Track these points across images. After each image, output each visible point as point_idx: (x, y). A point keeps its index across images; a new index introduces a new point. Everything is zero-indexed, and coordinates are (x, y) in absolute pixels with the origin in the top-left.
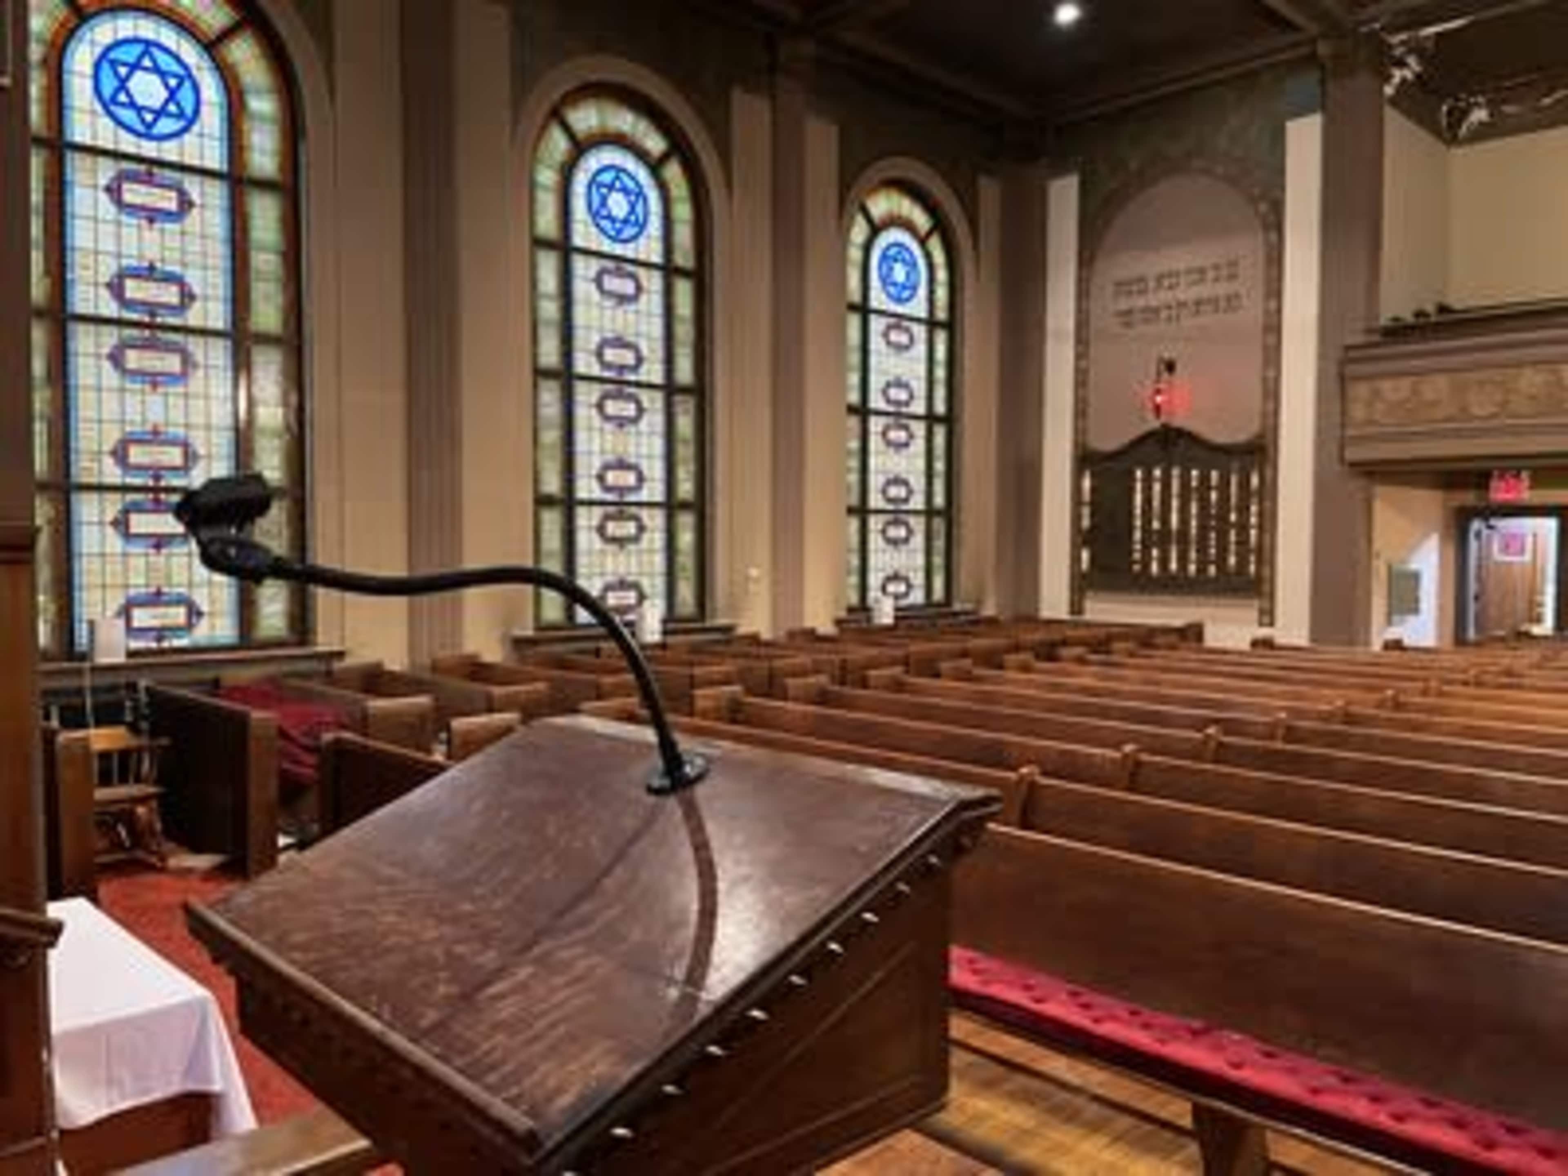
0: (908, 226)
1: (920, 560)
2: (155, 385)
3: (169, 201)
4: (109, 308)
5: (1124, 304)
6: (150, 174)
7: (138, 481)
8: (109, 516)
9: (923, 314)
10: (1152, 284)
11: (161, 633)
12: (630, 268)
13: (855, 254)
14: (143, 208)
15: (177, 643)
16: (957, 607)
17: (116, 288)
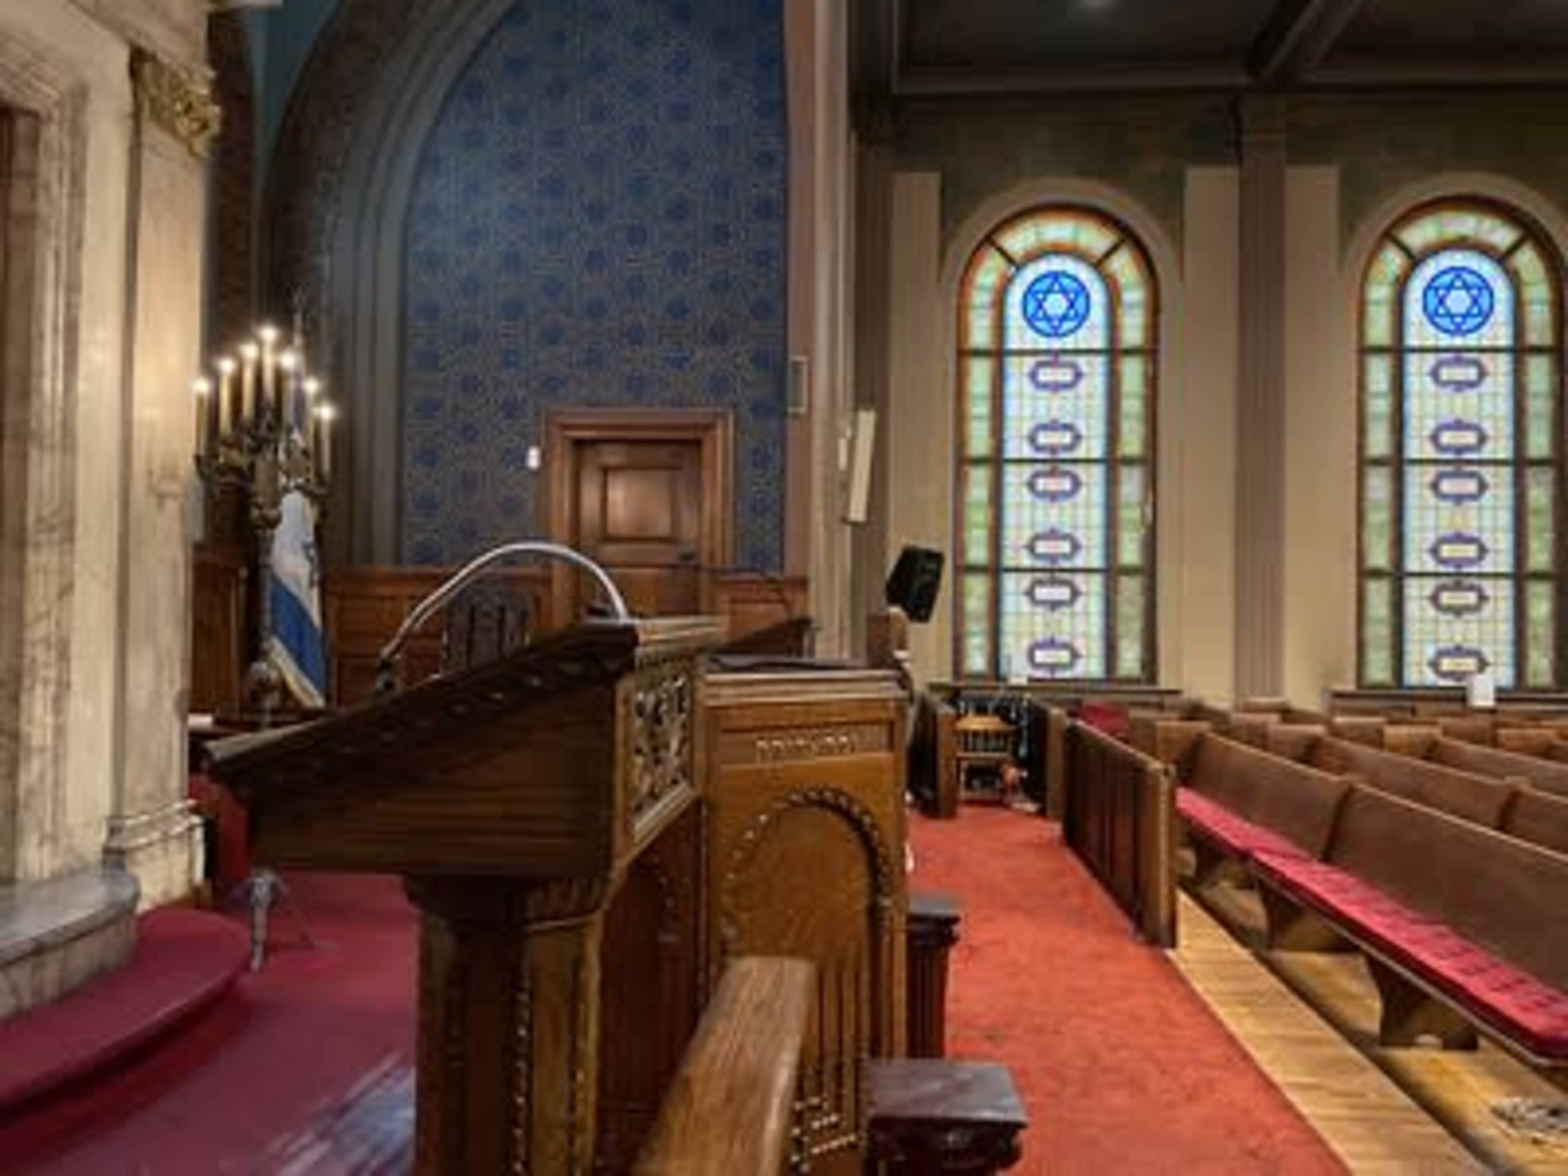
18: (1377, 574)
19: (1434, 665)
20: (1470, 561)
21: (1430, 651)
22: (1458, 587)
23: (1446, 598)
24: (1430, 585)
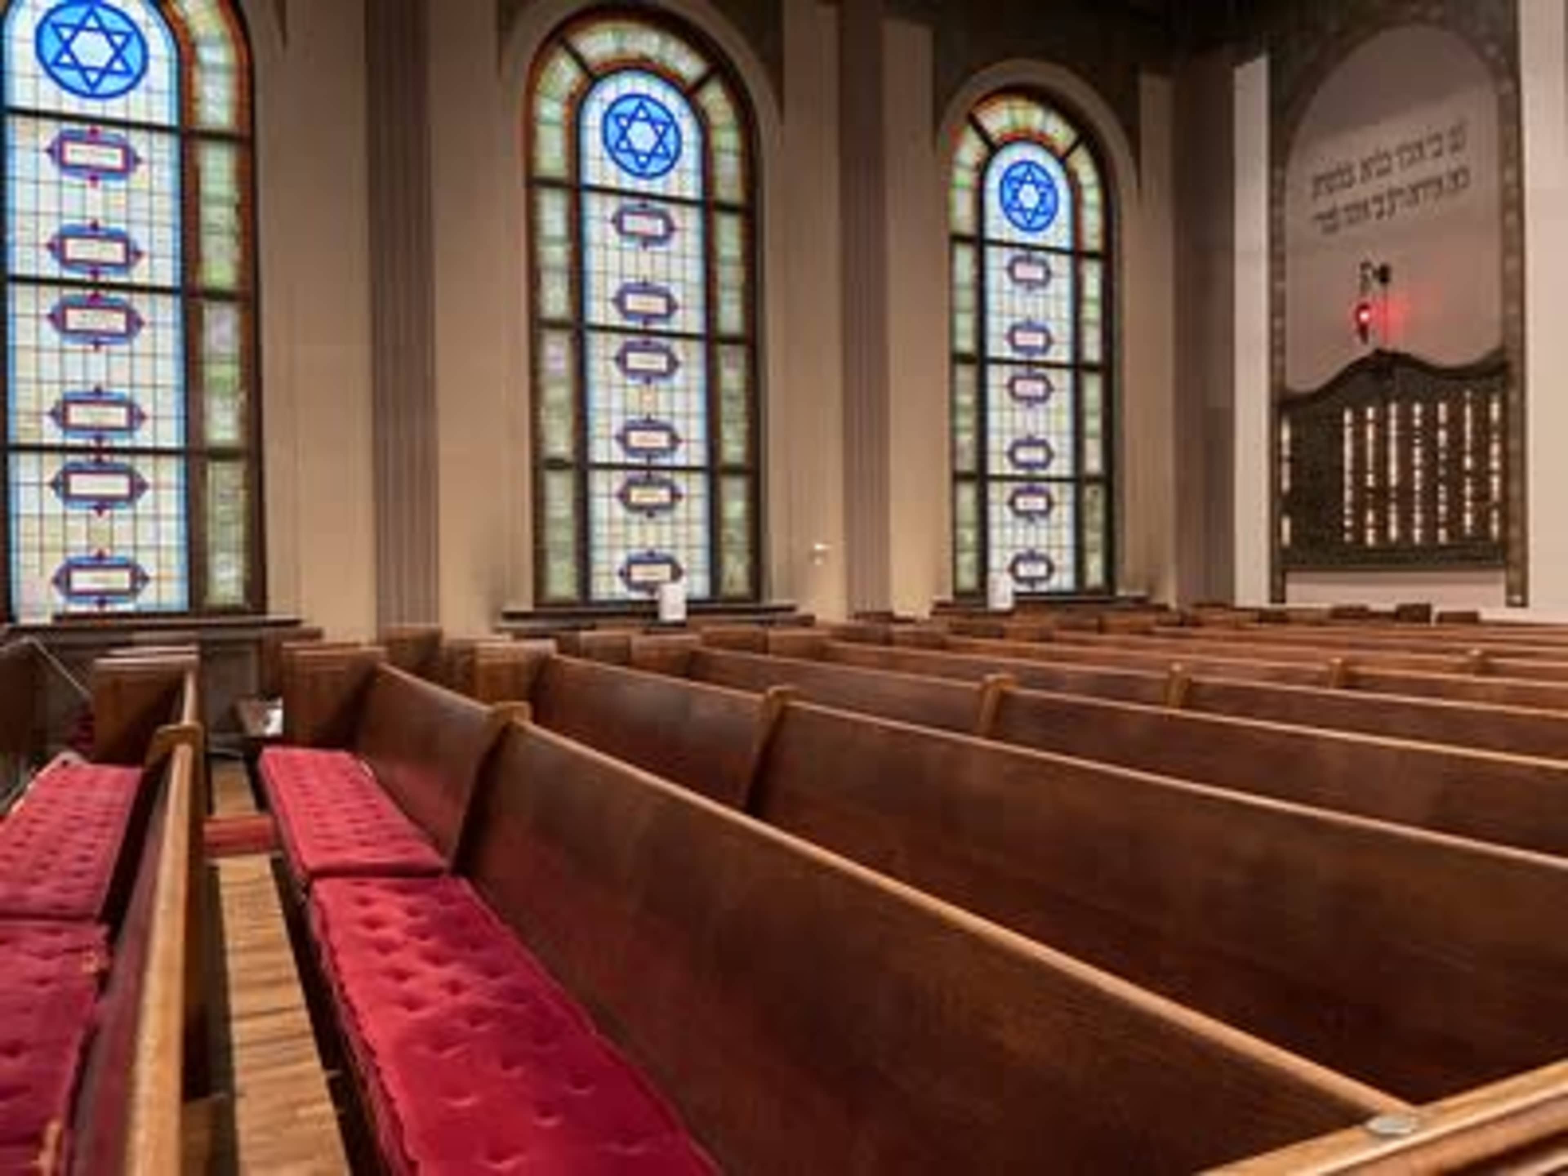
0: (1041, 141)
1: (1067, 536)
2: (97, 344)
3: (114, 159)
4: (51, 268)
5: (1324, 205)
6: (94, 132)
7: (79, 442)
8: (49, 478)
9: (1066, 243)
10: (1358, 173)
11: (102, 597)
12: (659, 205)
13: (964, 177)
14: (86, 167)
15: (121, 608)
16: (1121, 592)
17: (57, 248)
18: (557, 464)
19: (625, 574)
20: (663, 452)
21: (620, 558)
22: (648, 482)
23: (636, 495)
24: (618, 480)
